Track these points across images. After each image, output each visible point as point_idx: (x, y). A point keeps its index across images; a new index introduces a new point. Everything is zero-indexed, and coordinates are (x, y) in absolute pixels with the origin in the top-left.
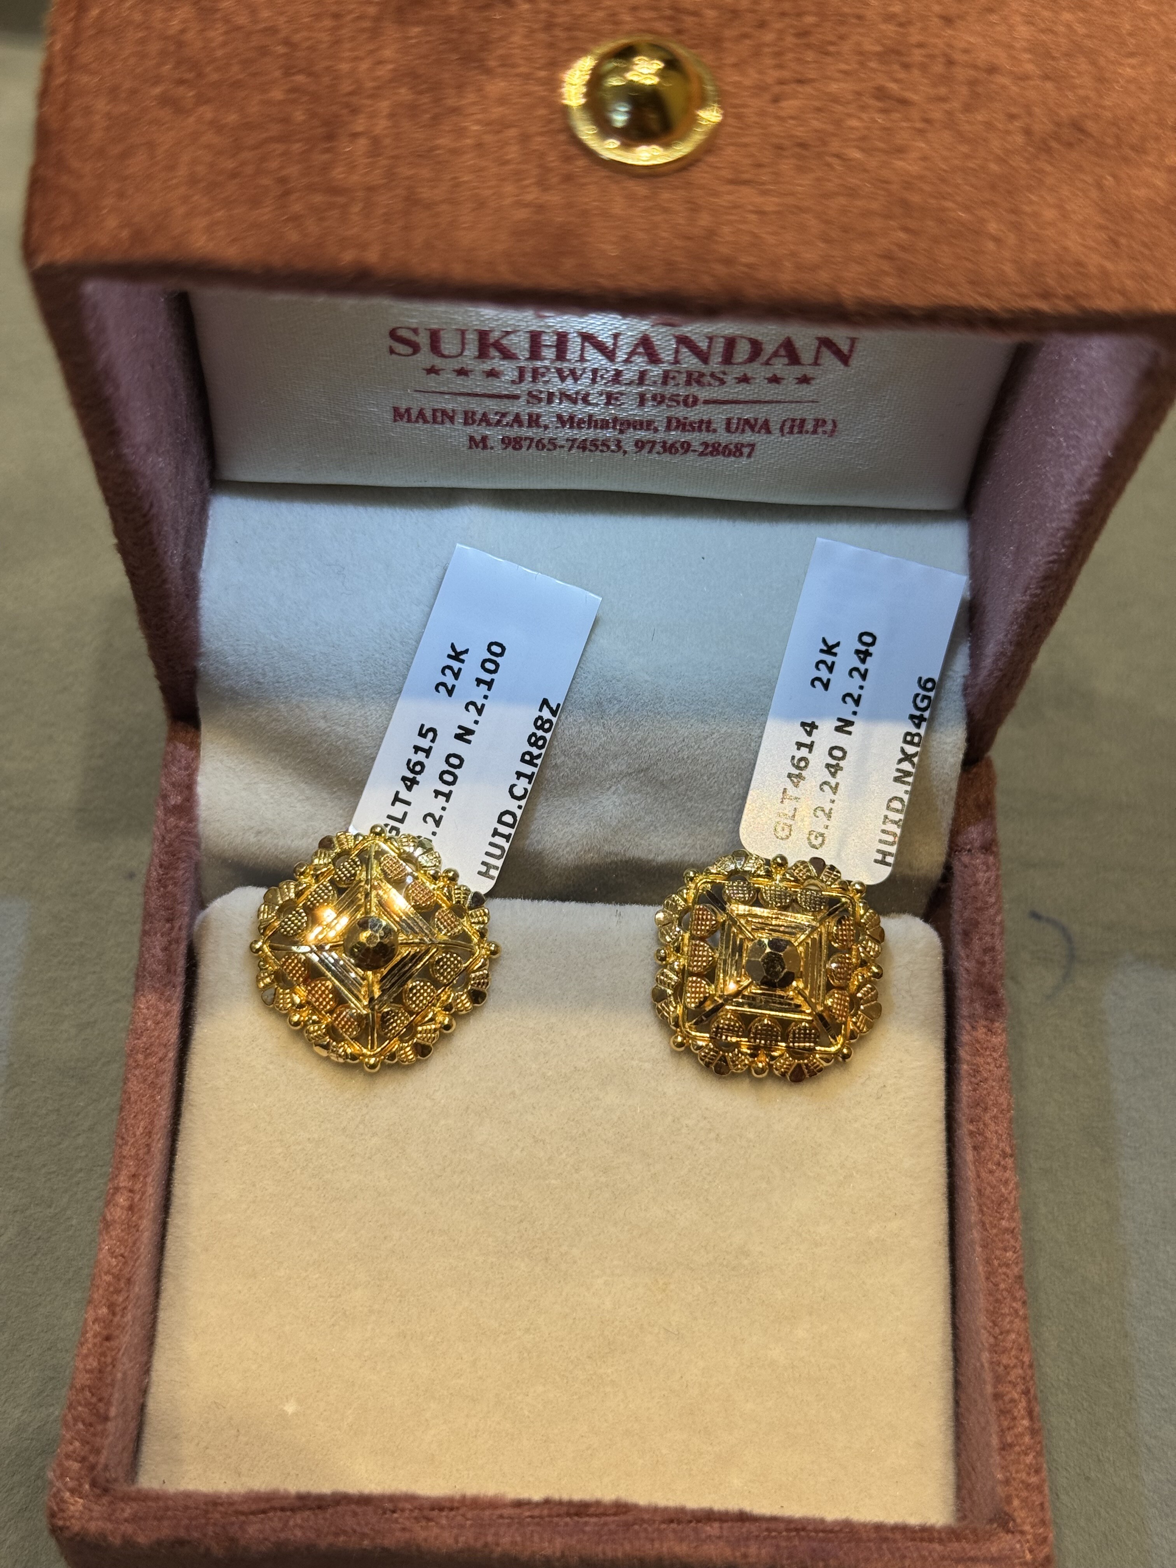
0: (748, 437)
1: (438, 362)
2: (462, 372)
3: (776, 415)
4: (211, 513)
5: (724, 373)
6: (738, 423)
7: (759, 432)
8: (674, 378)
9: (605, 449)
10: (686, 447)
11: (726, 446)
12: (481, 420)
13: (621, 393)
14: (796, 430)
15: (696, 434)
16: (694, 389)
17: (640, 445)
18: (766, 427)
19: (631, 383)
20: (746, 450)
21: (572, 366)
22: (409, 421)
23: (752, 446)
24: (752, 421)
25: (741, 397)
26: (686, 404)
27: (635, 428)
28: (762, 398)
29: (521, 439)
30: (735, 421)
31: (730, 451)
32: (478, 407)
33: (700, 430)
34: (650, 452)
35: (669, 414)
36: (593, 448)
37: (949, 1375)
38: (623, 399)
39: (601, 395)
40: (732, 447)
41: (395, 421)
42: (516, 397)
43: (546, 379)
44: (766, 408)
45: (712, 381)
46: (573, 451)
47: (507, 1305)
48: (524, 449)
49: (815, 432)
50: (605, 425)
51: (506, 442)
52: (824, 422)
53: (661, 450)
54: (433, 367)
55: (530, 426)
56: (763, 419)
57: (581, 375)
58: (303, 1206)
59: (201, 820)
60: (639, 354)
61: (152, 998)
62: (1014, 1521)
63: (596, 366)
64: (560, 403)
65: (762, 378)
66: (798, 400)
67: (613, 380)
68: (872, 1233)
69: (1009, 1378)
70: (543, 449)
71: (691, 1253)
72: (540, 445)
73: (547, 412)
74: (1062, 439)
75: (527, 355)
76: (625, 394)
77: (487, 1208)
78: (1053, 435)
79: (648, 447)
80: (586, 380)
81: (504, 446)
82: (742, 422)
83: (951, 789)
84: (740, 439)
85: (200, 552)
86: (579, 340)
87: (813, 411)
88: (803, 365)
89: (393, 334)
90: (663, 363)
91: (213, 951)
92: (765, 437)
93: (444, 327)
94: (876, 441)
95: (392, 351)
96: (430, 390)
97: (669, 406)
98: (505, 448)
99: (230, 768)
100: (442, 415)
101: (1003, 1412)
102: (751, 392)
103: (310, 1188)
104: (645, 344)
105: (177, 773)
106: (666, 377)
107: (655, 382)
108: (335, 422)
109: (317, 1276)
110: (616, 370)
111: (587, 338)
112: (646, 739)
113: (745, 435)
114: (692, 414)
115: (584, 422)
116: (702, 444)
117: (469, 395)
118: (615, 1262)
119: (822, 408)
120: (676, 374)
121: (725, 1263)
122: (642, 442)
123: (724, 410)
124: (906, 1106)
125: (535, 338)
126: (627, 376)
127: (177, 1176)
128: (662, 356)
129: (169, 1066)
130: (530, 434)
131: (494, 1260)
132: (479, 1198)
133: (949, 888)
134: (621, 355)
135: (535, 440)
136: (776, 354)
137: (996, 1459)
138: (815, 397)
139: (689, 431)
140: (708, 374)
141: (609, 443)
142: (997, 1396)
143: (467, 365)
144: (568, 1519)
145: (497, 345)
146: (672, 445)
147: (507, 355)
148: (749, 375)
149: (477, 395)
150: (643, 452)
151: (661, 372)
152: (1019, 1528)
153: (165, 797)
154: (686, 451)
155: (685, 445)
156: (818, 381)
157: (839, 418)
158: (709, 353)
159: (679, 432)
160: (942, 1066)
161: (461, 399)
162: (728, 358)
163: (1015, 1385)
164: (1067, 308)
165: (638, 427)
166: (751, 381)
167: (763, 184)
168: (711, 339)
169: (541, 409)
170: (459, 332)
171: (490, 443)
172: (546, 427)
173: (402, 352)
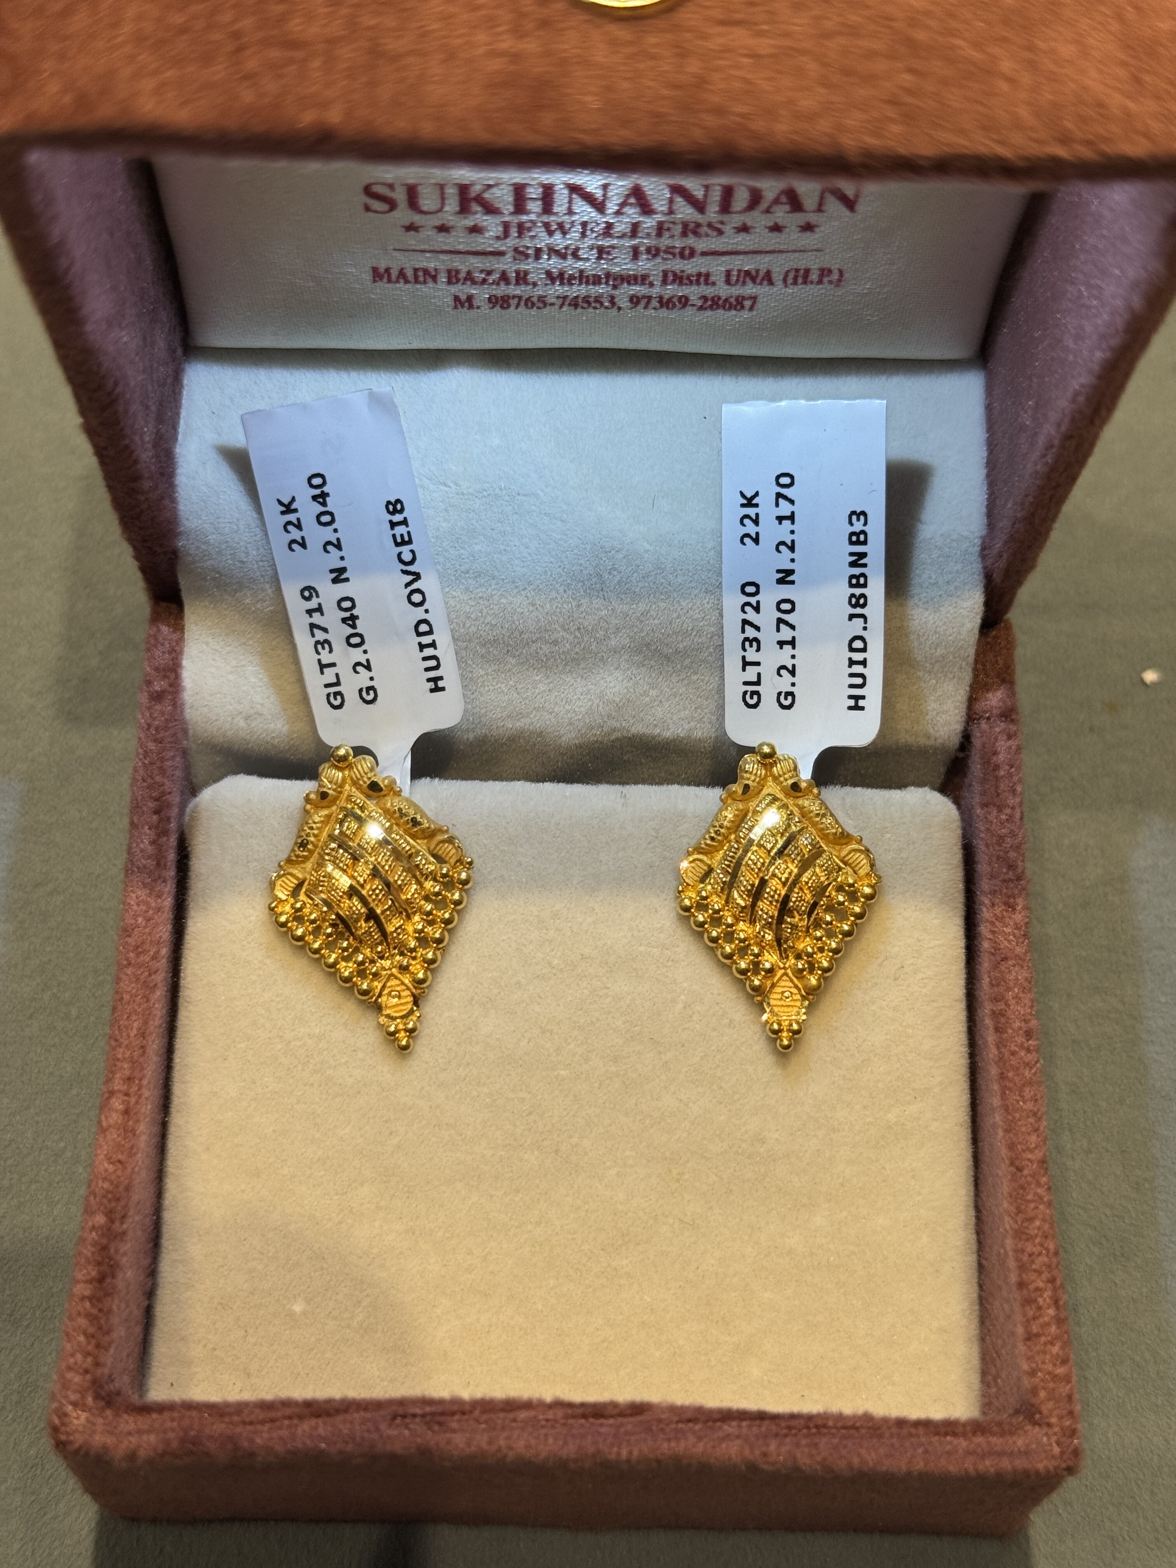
0: (750, 289)
1: (417, 219)
2: (443, 229)
3: (778, 265)
4: (185, 382)
5: (722, 223)
6: (738, 276)
7: (761, 284)
8: (669, 229)
9: (598, 305)
10: (684, 301)
11: (726, 300)
12: (466, 279)
13: (613, 247)
14: (800, 280)
15: (694, 288)
16: (691, 241)
17: (635, 300)
18: (768, 278)
19: (623, 236)
20: (748, 303)
21: (560, 220)
22: (389, 281)
23: (754, 299)
24: (754, 273)
25: (741, 248)
26: (682, 256)
27: (629, 283)
28: (764, 248)
29: (508, 297)
30: (735, 273)
31: (731, 304)
32: (462, 265)
33: (698, 283)
34: (646, 307)
35: (665, 267)
36: (585, 305)
37: (973, 1258)
38: (615, 252)
39: (592, 249)
40: (732, 300)
41: (375, 281)
42: (501, 254)
43: (532, 234)
44: (767, 258)
45: (710, 232)
46: (565, 308)
47: (517, 1199)
48: (512, 308)
49: (820, 282)
50: (597, 280)
51: (493, 301)
52: (830, 271)
53: (658, 305)
54: (412, 223)
55: (517, 283)
56: (765, 271)
57: (570, 228)
58: (305, 1103)
59: (187, 706)
60: (631, 204)
61: (142, 893)
62: (1040, 1413)
63: (585, 219)
64: (549, 259)
65: (762, 228)
66: (803, 249)
67: (604, 234)
68: (892, 1117)
69: (1034, 1266)
70: (532, 308)
71: (706, 1142)
72: (529, 303)
73: (535, 269)
74: (1082, 289)
75: (511, 208)
76: (617, 248)
77: (495, 1101)
78: (1073, 283)
79: (643, 302)
80: (575, 234)
81: (491, 306)
82: (742, 274)
83: (968, 656)
84: (741, 291)
85: (175, 427)
86: (566, 191)
87: (817, 261)
88: (807, 212)
89: (368, 191)
90: (656, 213)
91: (204, 843)
92: (767, 288)
93: (422, 181)
94: (885, 290)
95: (367, 209)
96: (410, 248)
97: (666, 259)
98: (493, 308)
99: (216, 650)
100: (425, 274)
101: (1028, 1302)
102: (752, 242)
103: (312, 1085)
104: (637, 193)
105: (161, 657)
106: (660, 229)
107: (648, 235)
108: (311, 284)
109: (322, 1173)
110: (607, 222)
111: (574, 189)
112: (648, 611)
113: (746, 287)
114: (689, 267)
115: (575, 278)
116: (700, 298)
117: (451, 252)
118: (628, 1153)
119: (827, 257)
120: (671, 226)
121: (740, 1151)
122: (637, 297)
123: (723, 262)
124: (925, 987)
125: (519, 191)
126: (619, 228)
127: (177, 1074)
128: (655, 206)
129: (163, 964)
130: (518, 292)
131: (503, 1153)
132: (485, 1090)
133: (967, 757)
134: (612, 207)
135: (524, 298)
136: (776, 201)
137: (1021, 1348)
138: (819, 246)
139: (686, 284)
140: (705, 224)
141: (602, 300)
142: (1021, 1285)
143: (449, 220)
144: (583, 1421)
145: (480, 200)
146: (670, 300)
147: (490, 209)
148: (749, 224)
149: (459, 252)
150: (638, 307)
151: (654, 223)
152: (1046, 1420)
153: (149, 683)
154: (684, 306)
155: (683, 300)
156: (822, 228)
157: (845, 268)
158: (705, 202)
159: (676, 286)
160: (961, 943)
161: (442, 257)
162: (726, 207)
163: (1039, 1273)
164: (1086, 153)
165: (632, 282)
166: (751, 230)
167: (755, 24)
168: (707, 188)
169: (529, 265)
170: (438, 187)
171: (476, 303)
172: (535, 284)
173: (379, 209)
